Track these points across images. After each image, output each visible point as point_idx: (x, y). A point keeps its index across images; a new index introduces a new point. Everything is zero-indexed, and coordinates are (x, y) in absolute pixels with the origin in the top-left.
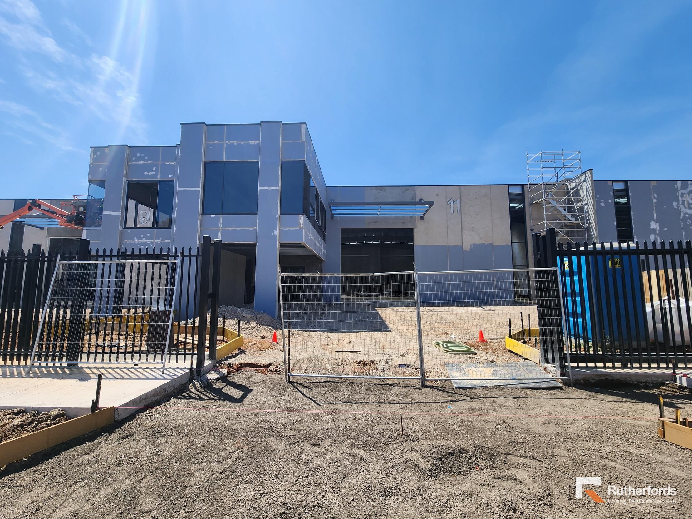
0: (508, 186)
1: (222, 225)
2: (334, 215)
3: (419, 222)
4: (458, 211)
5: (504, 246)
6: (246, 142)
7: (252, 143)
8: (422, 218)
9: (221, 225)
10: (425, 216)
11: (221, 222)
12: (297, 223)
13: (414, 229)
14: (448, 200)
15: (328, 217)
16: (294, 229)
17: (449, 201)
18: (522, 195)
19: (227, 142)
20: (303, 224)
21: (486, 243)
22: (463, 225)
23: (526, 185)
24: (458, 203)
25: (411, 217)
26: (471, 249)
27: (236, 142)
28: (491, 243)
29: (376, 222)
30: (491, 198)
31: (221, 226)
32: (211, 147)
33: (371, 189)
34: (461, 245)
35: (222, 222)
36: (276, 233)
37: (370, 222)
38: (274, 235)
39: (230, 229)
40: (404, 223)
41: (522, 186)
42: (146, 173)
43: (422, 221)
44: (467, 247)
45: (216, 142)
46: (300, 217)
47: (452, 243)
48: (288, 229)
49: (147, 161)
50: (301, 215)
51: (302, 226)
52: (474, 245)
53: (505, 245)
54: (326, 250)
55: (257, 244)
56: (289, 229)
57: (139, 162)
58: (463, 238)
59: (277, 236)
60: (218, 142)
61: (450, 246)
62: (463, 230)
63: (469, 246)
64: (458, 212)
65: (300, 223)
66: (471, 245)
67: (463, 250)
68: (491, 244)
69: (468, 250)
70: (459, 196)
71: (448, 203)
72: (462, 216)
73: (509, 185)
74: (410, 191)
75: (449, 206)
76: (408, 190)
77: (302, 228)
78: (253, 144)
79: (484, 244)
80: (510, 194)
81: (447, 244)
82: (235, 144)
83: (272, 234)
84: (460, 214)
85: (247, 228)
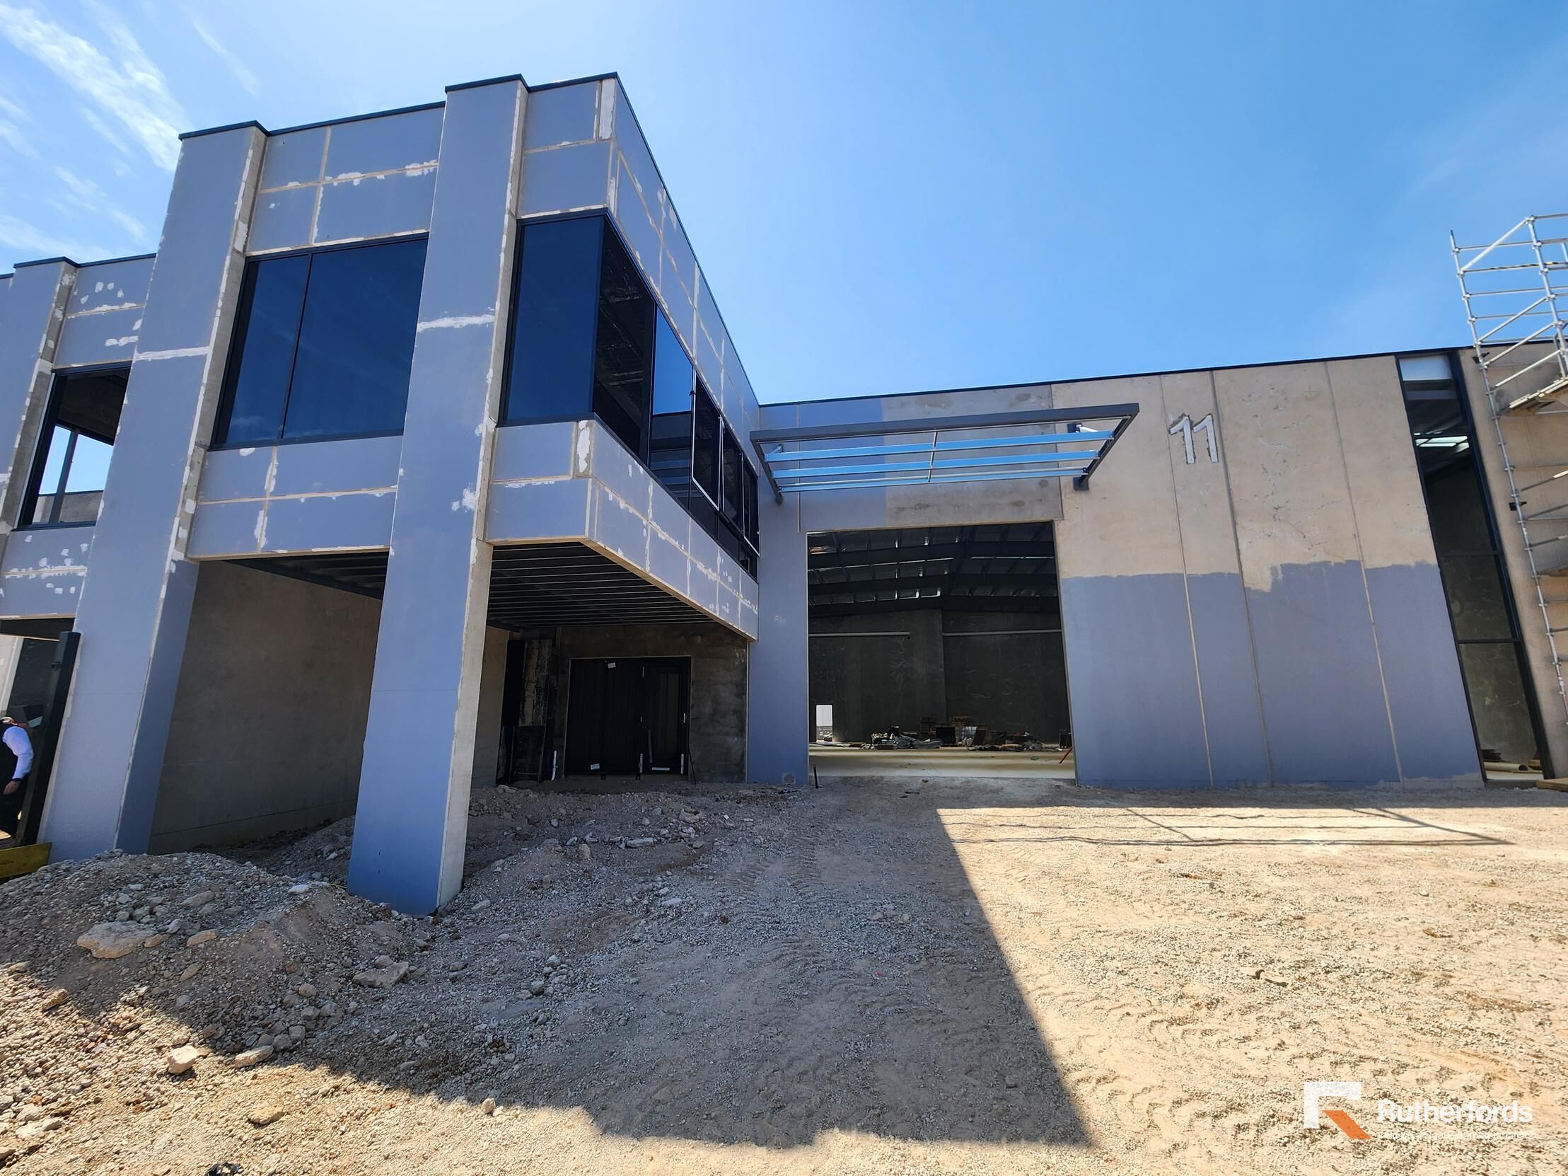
0: (1393, 357)
1: (273, 482)
2: (783, 490)
3: (1074, 503)
4: (1213, 453)
5: (1409, 567)
6: (394, 172)
7: (413, 170)
8: (1081, 483)
9: (270, 485)
10: (1094, 479)
11: (272, 470)
12: (561, 458)
13: (1056, 523)
14: (1172, 420)
15: (764, 497)
16: (550, 481)
17: (1175, 423)
18: (1457, 382)
19: (329, 179)
20: (587, 460)
21: (1334, 560)
22: (1235, 499)
23: (1469, 352)
24: (1210, 428)
25: (1043, 483)
26: (1275, 583)
27: (358, 174)
28: (1355, 558)
29: (922, 506)
30: (1333, 404)
31: (272, 489)
32: (273, 205)
33: (902, 405)
34: (1237, 571)
35: (275, 472)
36: (472, 500)
37: (903, 509)
38: (462, 508)
39: (303, 497)
40: (1018, 504)
41: (1451, 355)
42: (111, 342)
43: (1081, 498)
44: (1259, 577)
45: (292, 185)
46: (578, 431)
47: (1199, 565)
48: (524, 483)
49: (120, 302)
50: (583, 423)
51: (583, 466)
52: (1287, 568)
53: (1413, 564)
54: (758, 601)
55: (391, 553)
56: (529, 485)
57: (98, 309)
58: (1242, 547)
59: (471, 512)
60: (297, 184)
61: (1192, 578)
62: (1238, 520)
63: (1267, 575)
64: (1214, 458)
65: (577, 457)
66: (1274, 571)
67: (1245, 590)
68: (1355, 565)
69: (1266, 587)
70: (1211, 405)
71: (1173, 430)
72: (1232, 470)
73: (1399, 356)
74: (1032, 400)
75: (1176, 440)
76: (1028, 396)
77: (585, 476)
78: (417, 173)
79: (1326, 563)
80: (1406, 387)
81: (1181, 571)
82: (356, 183)
83: (455, 506)
84: (1221, 464)
85: (364, 492)
